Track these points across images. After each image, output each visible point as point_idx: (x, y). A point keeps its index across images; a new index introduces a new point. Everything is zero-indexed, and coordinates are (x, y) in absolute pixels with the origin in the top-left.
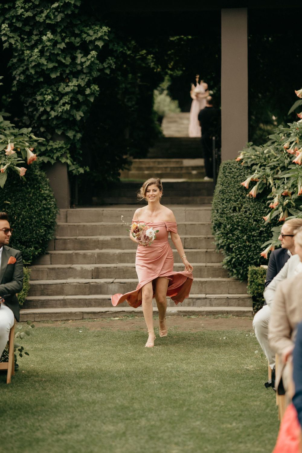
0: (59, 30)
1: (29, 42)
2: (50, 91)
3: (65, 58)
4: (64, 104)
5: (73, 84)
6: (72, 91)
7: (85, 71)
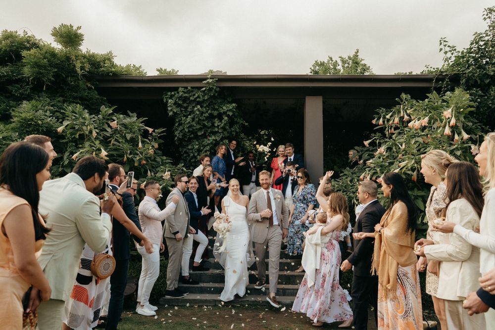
0: (205, 106)
1: (185, 113)
2: (197, 143)
3: (208, 123)
4: (206, 151)
5: (212, 138)
6: (211, 143)
7: (220, 131)
